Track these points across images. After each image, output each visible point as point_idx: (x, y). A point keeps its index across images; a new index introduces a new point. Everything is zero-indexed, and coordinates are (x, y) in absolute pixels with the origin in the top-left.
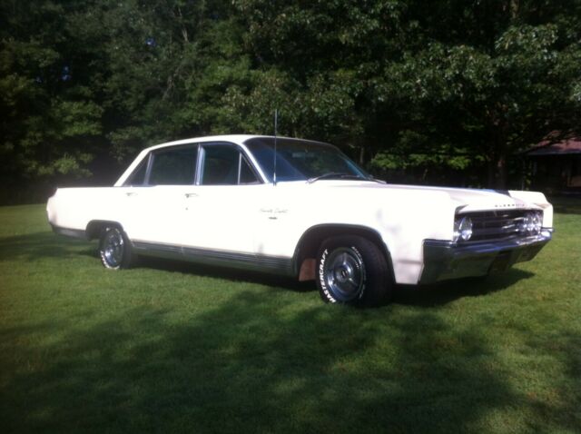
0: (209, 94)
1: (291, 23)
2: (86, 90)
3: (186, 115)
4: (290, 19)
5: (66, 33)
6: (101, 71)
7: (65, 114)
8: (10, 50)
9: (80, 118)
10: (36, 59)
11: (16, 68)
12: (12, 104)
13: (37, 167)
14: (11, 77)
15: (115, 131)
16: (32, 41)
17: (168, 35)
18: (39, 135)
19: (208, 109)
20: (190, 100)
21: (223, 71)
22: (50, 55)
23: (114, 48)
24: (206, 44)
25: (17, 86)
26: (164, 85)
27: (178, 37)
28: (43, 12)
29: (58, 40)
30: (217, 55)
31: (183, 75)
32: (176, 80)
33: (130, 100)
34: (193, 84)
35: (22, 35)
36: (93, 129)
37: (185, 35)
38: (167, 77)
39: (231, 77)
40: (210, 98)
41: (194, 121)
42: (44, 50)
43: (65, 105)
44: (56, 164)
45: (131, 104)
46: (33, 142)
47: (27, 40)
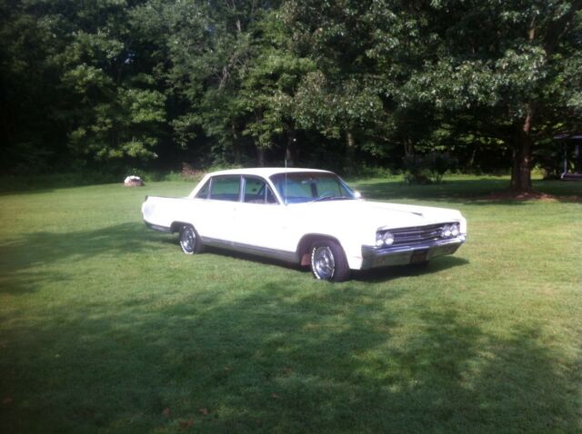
0: (261, 81)
1: (327, 36)
2: (150, 79)
3: (241, 103)
4: (326, 33)
5: (129, 26)
6: (163, 61)
7: (131, 101)
8: (79, 42)
9: (145, 106)
10: (103, 50)
11: (85, 59)
12: (83, 91)
13: (108, 150)
14: (81, 67)
15: (177, 119)
16: (99, 33)
17: (223, 27)
18: (108, 121)
19: (260, 97)
20: (244, 88)
21: (274, 60)
22: (115, 46)
23: (174, 42)
24: (258, 34)
25: (86, 76)
26: (220, 74)
27: (231, 28)
28: (109, 6)
29: (123, 33)
30: (268, 44)
31: (238, 64)
32: (230, 70)
33: (190, 90)
34: (247, 72)
35: (89, 27)
36: (158, 116)
37: (239, 25)
38: (222, 68)
39: (282, 67)
40: (263, 86)
41: (248, 108)
42: (110, 41)
43: (131, 92)
44: (125, 147)
45: (190, 93)
46: (104, 128)
47: (94, 32)
